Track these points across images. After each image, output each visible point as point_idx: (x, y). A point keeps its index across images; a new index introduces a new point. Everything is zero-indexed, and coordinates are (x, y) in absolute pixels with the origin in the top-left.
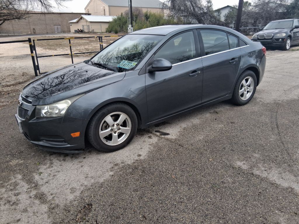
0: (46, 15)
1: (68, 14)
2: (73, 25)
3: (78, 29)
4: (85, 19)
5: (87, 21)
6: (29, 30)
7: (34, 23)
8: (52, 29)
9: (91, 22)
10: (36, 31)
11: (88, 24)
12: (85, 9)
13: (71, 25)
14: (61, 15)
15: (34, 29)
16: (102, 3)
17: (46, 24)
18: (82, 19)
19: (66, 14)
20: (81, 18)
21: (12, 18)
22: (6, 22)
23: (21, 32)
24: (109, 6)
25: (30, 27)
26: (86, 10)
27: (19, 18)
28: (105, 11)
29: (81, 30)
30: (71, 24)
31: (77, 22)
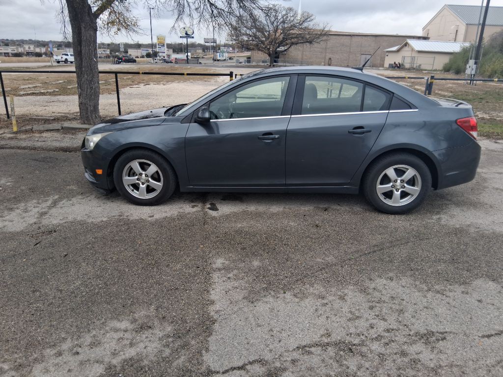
0: (353, 37)
1: (389, 38)
2: (390, 55)
3: (395, 63)
4: (411, 47)
5: (413, 50)
6: (323, 61)
7: (332, 50)
8: (356, 60)
9: (420, 52)
10: (332, 62)
11: (414, 54)
12: (424, 29)
13: (387, 56)
14: (377, 38)
15: (330, 59)
16: (456, 19)
17: (350, 52)
18: (406, 46)
19: (385, 37)
20: (406, 44)
21: (302, 41)
22: (293, 47)
23: (311, 62)
24: (467, 24)
25: (325, 56)
26: (424, 31)
27: (310, 42)
28: (458, 33)
29: (399, 64)
30: (387, 54)
31: (398, 51)
